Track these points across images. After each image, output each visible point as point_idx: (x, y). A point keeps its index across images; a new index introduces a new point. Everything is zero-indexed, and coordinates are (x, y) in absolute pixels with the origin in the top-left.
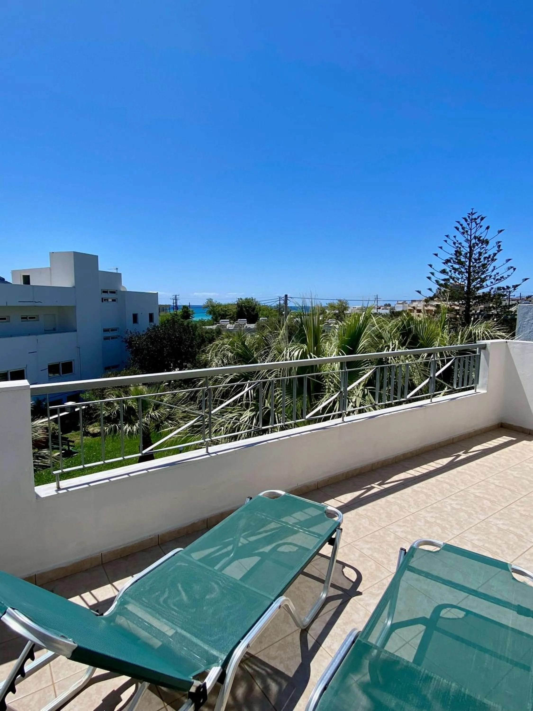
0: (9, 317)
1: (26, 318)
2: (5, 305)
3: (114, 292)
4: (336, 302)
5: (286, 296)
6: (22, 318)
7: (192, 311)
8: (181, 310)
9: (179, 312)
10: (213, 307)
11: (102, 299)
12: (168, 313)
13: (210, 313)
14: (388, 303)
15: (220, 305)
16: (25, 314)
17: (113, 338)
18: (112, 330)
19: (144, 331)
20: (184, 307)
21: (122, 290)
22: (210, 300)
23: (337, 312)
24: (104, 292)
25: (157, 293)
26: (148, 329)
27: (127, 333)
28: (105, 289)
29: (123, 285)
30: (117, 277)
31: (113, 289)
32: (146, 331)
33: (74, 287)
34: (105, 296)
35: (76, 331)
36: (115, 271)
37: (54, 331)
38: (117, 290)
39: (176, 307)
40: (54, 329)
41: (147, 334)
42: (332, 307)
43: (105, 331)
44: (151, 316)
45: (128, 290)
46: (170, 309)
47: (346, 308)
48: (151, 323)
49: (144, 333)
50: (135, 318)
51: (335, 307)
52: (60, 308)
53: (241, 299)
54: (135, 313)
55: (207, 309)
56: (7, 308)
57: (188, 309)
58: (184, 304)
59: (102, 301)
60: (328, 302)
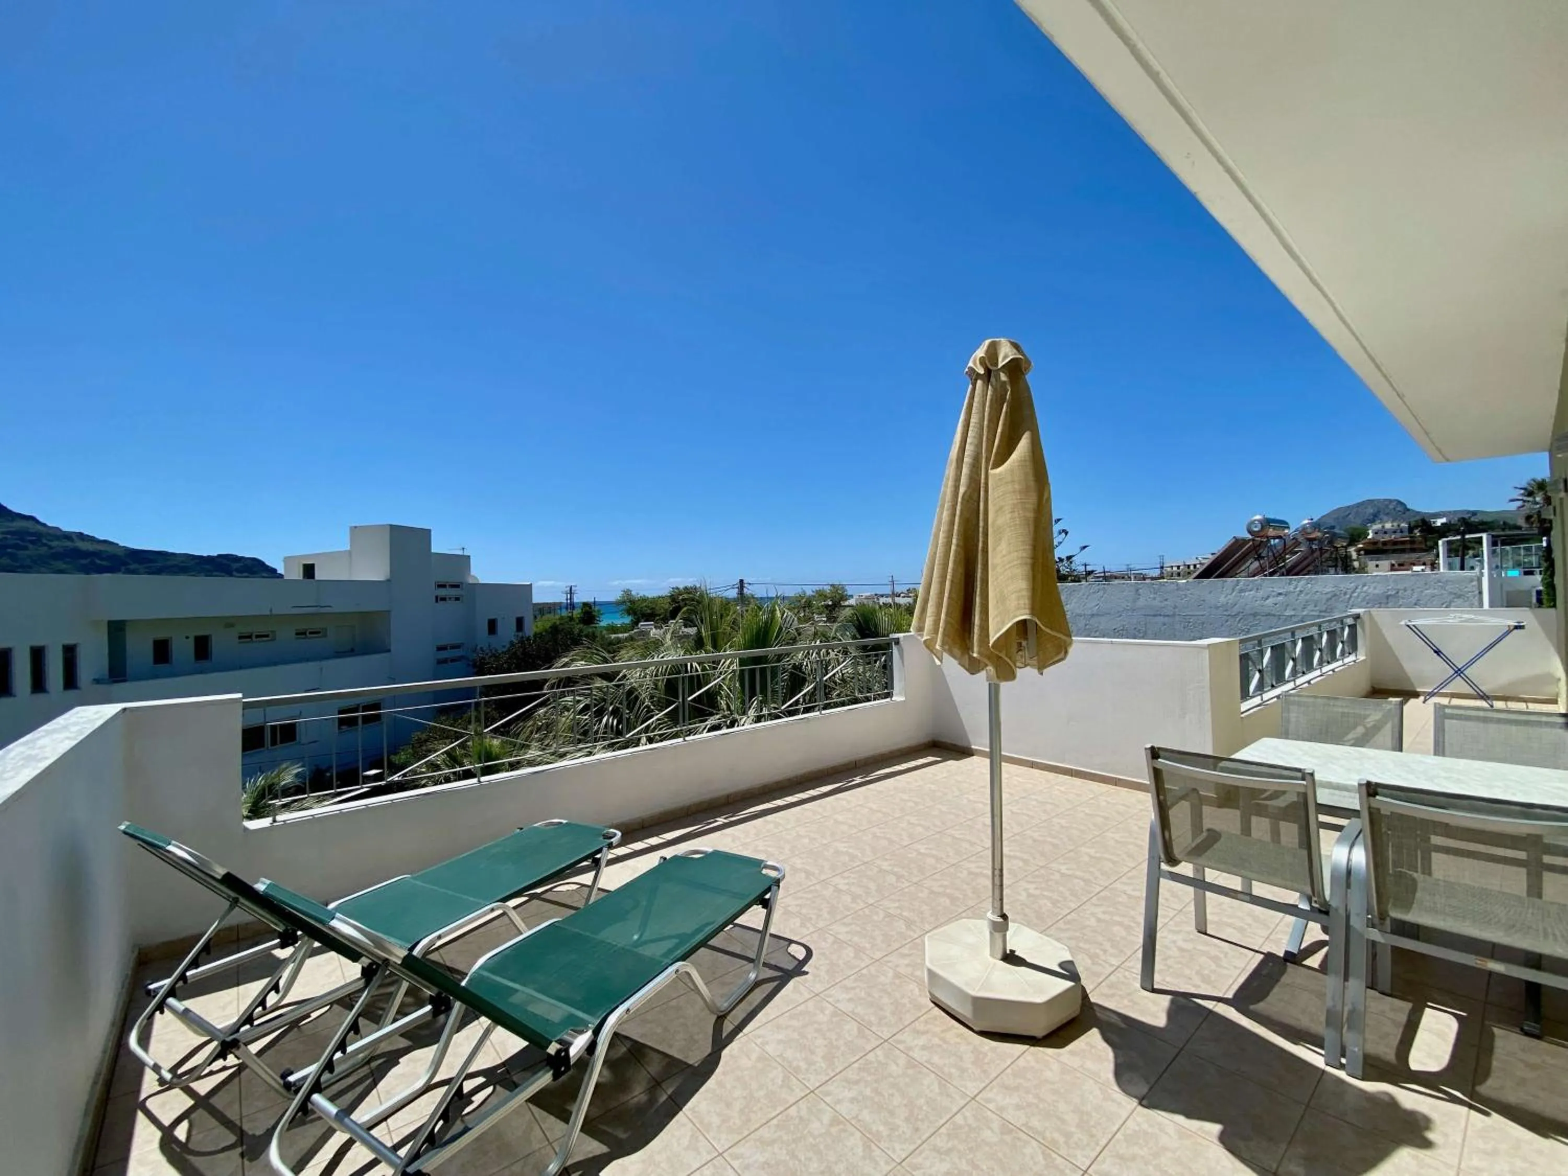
0: (272, 632)
1: (304, 633)
2: (268, 613)
3: (457, 586)
4: (827, 589)
5: (741, 581)
6: (297, 634)
7: (599, 611)
8: (580, 611)
9: (577, 613)
10: (633, 602)
11: (437, 597)
12: (557, 617)
13: (629, 614)
14: (911, 587)
15: (644, 599)
16: (302, 626)
17: (453, 660)
18: (454, 647)
19: (504, 647)
20: (586, 605)
21: (471, 581)
22: (628, 592)
23: (830, 603)
24: (441, 586)
25: (531, 585)
26: (512, 643)
27: (475, 650)
28: (442, 579)
29: (472, 573)
30: (463, 561)
31: (454, 580)
32: (508, 646)
33: (388, 581)
34: (442, 592)
35: (389, 651)
36: (460, 553)
37: (352, 652)
38: (462, 583)
39: (572, 606)
40: (352, 650)
41: (509, 650)
42: (821, 595)
43: (441, 649)
44: (520, 622)
45: (481, 581)
46: (561, 609)
47: (844, 598)
48: (520, 634)
49: (504, 650)
50: (492, 626)
51: (825, 596)
52: (364, 615)
53: (677, 588)
54: (493, 617)
55: (624, 607)
56: (271, 617)
57: (590, 608)
58: (585, 600)
59: (437, 601)
60: (817, 588)
